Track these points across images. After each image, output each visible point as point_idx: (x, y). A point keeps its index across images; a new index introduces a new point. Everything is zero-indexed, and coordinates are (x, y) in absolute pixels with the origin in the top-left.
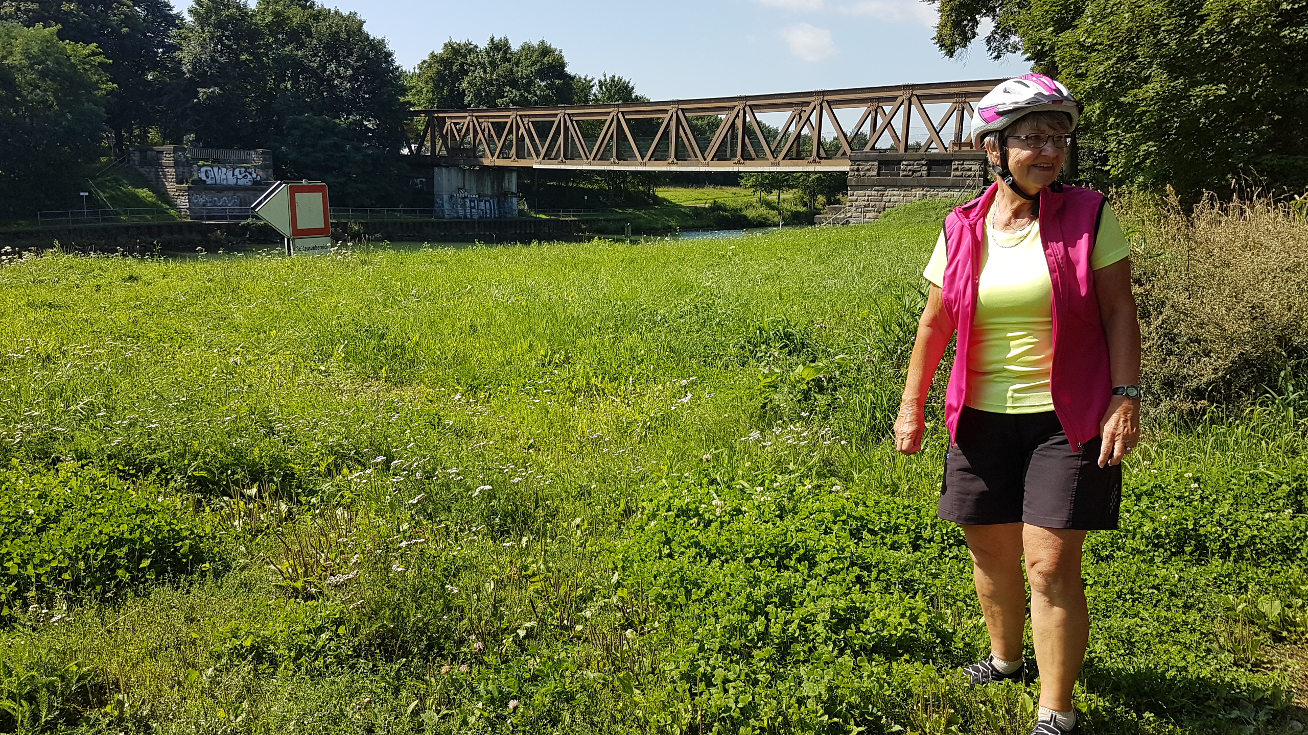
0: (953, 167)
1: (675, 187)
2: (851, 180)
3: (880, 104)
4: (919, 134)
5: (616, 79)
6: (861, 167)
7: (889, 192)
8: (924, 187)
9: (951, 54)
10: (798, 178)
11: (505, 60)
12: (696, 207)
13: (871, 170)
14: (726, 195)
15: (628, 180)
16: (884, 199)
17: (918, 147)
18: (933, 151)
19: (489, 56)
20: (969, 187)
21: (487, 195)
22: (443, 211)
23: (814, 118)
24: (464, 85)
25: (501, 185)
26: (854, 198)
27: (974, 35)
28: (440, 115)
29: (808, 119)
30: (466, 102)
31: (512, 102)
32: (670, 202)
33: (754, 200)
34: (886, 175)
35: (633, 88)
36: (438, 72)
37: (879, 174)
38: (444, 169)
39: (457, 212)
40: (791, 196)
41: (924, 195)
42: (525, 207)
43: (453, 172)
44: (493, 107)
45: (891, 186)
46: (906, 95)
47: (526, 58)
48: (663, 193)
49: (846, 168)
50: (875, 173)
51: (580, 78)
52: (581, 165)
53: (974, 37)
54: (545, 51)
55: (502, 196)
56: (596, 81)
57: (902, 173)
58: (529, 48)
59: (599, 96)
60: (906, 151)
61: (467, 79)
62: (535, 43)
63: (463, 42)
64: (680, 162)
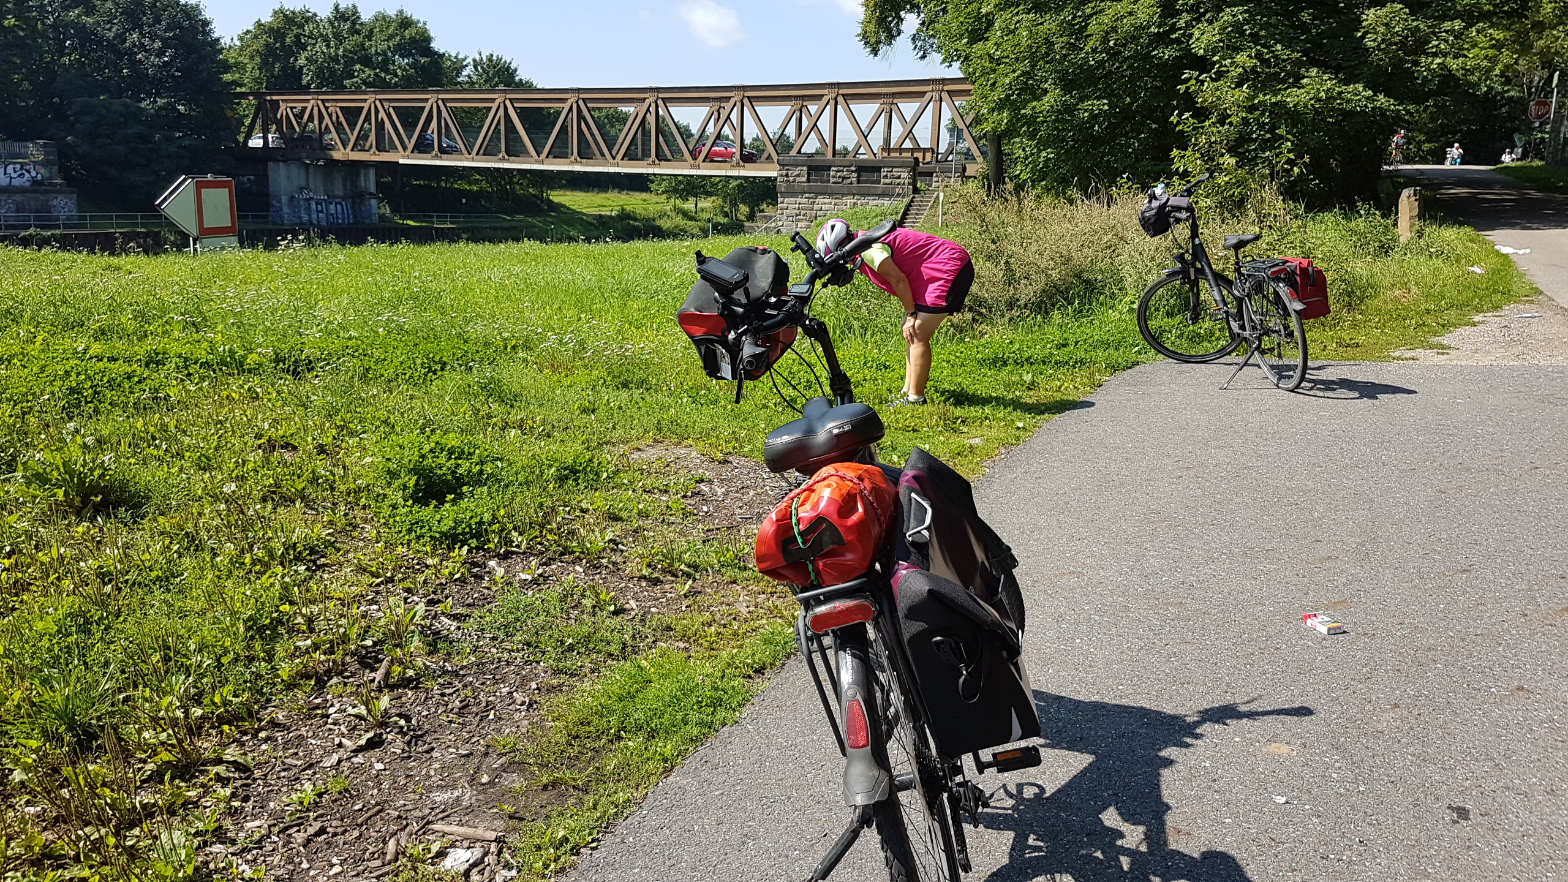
0: (883, 174)
1: (572, 190)
2: (781, 186)
3: (805, 103)
4: (847, 138)
5: (495, 58)
6: (790, 172)
7: (820, 200)
8: (854, 195)
9: (875, 52)
10: (717, 184)
11: (354, 31)
12: (600, 216)
13: (800, 175)
14: (635, 202)
15: (515, 180)
16: (816, 207)
17: (845, 152)
18: (861, 157)
19: (334, 27)
20: (899, 195)
21: (337, 197)
22: (281, 217)
23: (734, 117)
24: (302, 61)
25: (355, 183)
26: (784, 205)
27: (899, 33)
28: (275, 98)
29: (728, 117)
30: (304, 82)
31: (364, 83)
32: (569, 209)
33: (668, 208)
34: (816, 181)
35: (516, 70)
36: (267, 45)
37: (808, 181)
38: (281, 164)
39: (300, 217)
40: (709, 204)
41: (855, 203)
42: (388, 211)
43: (294, 168)
44: (341, 89)
45: (822, 194)
46: (830, 94)
47: (381, 31)
48: (558, 197)
49: (774, 174)
50: (804, 179)
51: (450, 56)
52: (461, 160)
53: (899, 34)
54: (405, 23)
55: (358, 197)
56: (469, 60)
57: (832, 180)
58: (384, 18)
59: (475, 78)
60: (834, 156)
61: (304, 54)
62: (392, 12)
63: (298, 9)
64: (584, 161)
